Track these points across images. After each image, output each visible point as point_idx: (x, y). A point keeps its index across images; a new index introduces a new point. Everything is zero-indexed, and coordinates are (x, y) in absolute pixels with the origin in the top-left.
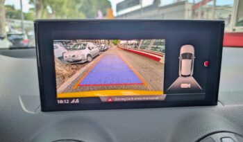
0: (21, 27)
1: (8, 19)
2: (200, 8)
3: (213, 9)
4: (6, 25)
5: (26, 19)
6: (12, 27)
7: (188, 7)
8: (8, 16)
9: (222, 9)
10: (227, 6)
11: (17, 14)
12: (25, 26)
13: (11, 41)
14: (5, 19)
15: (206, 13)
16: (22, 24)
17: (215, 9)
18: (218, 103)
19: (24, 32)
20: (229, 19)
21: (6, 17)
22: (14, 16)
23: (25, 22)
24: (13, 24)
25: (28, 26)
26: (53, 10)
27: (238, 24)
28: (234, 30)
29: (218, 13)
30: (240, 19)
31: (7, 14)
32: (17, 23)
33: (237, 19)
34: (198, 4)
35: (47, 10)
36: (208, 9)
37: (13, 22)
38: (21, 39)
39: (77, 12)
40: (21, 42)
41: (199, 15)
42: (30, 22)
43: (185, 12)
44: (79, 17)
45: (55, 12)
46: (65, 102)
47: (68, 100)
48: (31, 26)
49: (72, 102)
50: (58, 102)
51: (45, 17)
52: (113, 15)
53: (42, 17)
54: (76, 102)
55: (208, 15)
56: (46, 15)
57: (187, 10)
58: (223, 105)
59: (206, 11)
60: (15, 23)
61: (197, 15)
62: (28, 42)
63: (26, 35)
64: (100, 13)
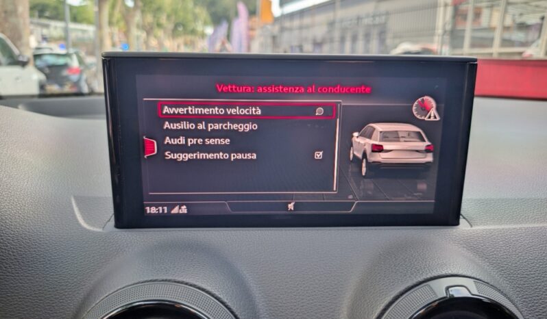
0: (64, 40)
1: (36, 20)
4: (31, 33)
5: (75, 19)
6: (45, 39)
8: (37, 14)
11: (56, 8)
12: (73, 36)
13: (41, 70)
14: (28, 20)
15: (486, 13)
16: (66, 30)
18: (462, 221)
19: (71, 51)
20: (540, 27)
21: (31, 16)
22: (47, 14)
23: (72, 26)
24: (45, 31)
25: (80, 34)
29: (513, 10)
31: (32, 8)
32: (56, 28)
37: (47, 26)
38: (65, 66)
39: (190, 4)
40: (65, 73)
41: (470, 16)
42: (84, 27)
43: (438, 9)
44: (196, 18)
45: (140, 4)
46: (161, 211)
47: (165, 208)
48: (86, 36)
49: (173, 212)
50: (146, 210)
51: (117, 15)
52: (271, 13)
53: (111, 16)
54: (181, 212)
55: (491, 16)
56: (120, 12)
57: (442, 4)
58: (471, 226)
59: (487, 7)
60: (52, 29)
61: (465, 17)
62: (81, 72)
63: (75, 57)
64: (242, 9)
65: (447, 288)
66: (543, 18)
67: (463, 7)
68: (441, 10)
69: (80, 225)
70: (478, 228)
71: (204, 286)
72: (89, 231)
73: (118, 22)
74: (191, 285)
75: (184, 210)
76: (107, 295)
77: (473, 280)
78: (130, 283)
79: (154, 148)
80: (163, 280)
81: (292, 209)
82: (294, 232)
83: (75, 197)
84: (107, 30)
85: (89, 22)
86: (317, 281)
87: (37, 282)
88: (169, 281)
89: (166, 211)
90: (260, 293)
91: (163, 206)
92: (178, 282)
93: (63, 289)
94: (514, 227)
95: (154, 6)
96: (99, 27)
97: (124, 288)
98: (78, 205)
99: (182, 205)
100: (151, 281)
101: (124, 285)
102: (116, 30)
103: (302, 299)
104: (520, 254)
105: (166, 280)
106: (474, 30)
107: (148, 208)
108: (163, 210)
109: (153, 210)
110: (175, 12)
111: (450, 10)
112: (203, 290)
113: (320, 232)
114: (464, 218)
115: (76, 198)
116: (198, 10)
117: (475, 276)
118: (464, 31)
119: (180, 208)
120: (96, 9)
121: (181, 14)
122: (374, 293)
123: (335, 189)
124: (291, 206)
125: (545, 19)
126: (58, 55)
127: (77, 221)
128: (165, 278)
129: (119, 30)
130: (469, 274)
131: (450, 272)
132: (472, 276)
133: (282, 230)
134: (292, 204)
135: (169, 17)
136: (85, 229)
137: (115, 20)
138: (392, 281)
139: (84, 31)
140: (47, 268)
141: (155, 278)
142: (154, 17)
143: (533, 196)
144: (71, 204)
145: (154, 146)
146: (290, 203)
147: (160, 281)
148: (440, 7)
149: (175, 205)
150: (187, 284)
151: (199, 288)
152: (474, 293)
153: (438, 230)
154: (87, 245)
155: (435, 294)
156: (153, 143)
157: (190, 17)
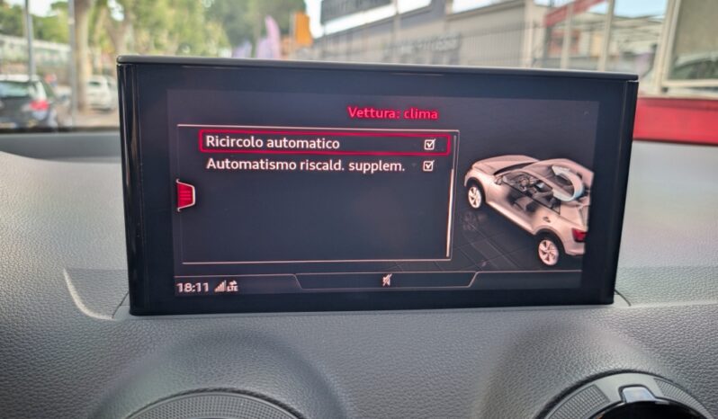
0: (26, 62)
2: (567, 21)
3: (607, 25)
5: (40, 35)
7: (534, 15)
9: (633, 27)
10: (647, 20)
11: (12, 19)
12: (37, 58)
15: (585, 38)
16: (29, 50)
17: (613, 27)
18: (616, 297)
19: (35, 78)
20: (652, 58)
23: (36, 44)
25: (47, 56)
26: (125, 12)
27: (676, 72)
28: (665, 90)
29: (619, 36)
30: (683, 59)
32: (12, 45)
33: (675, 58)
34: (565, 8)
35: (109, 11)
36: (593, 26)
38: (27, 98)
39: (200, 19)
40: (27, 108)
41: (567, 41)
42: (53, 46)
43: (526, 31)
44: (208, 37)
45: (132, 16)
46: (199, 290)
47: (206, 284)
48: (56, 58)
49: (217, 290)
50: (178, 288)
51: (100, 30)
52: (309, 33)
53: (92, 31)
54: (229, 290)
55: (591, 41)
56: (104, 27)
57: (531, 25)
58: (630, 305)
59: (587, 30)
60: (6, 47)
61: (560, 42)
62: (49, 107)
63: (40, 87)
64: (272, 26)
65: (621, 389)
66: (655, 47)
67: (558, 29)
68: (529, 33)
69: (78, 311)
70: (640, 307)
71: (276, 397)
72: (93, 320)
73: (101, 40)
74: (257, 396)
75: (233, 287)
76: (130, 414)
77: (652, 377)
78: (165, 396)
79: (192, 197)
80: (215, 390)
81: (389, 283)
82: (393, 316)
83: (68, 270)
84: (85, 51)
85: (61, 40)
86: (431, 386)
87: (14, 397)
88: (225, 390)
89: (207, 289)
90: (352, 406)
91: (202, 281)
92: (239, 392)
93: (54, 408)
94: (685, 304)
95: (152, 20)
96: (76, 47)
97: (155, 403)
98: (74, 282)
99: (231, 280)
100: (197, 391)
101: (156, 399)
102: (98, 51)
103: (413, 413)
104: (699, 341)
105: (220, 390)
106: (573, 59)
107: (181, 285)
108: (203, 288)
109: (189, 288)
110: (179, 28)
111: (541, 33)
112: (275, 402)
113: (428, 315)
114: (619, 294)
115: (72, 273)
116: (211, 27)
117: (654, 372)
118: (559, 59)
119: (228, 284)
120: (71, 21)
121: (188, 31)
122: (516, 400)
123: (448, 255)
124: (387, 280)
125: (658, 47)
126: (17, 84)
127: (74, 305)
128: (218, 386)
129: (103, 52)
130: (645, 369)
131: (620, 366)
132: (650, 371)
133: (375, 314)
134: (389, 277)
135: (171, 34)
136: (87, 316)
137: (96, 37)
138: (541, 382)
139: (53, 52)
140: (29, 376)
141: (203, 387)
142: (151, 34)
143: (702, 264)
144: (64, 280)
145: (191, 194)
146: (385, 275)
147: (211, 391)
148: (528, 28)
149: (222, 280)
150: (251, 394)
151: (269, 400)
152: (657, 395)
153: (588, 311)
154: (90, 341)
155: (605, 397)
156: (191, 189)
157: (200, 35)
